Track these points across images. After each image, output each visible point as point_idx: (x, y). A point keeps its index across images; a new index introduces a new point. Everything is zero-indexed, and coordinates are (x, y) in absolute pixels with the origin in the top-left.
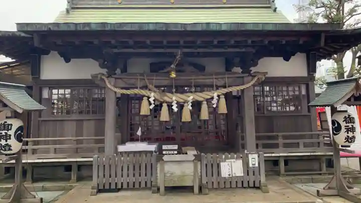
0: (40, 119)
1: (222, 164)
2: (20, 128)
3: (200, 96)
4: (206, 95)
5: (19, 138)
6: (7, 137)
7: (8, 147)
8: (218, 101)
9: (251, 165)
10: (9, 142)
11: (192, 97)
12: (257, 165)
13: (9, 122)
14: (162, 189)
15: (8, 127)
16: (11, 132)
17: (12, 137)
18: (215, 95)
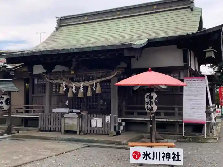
0: (33, 95)
1: (92, 120)
2: (7, 99)
3: (87, 83)
4: (90, 83)
5: (7, 104)
6: (2, 103)
7: (2, 107)
8: (96, 85)
9: (106, 122)
10: (3, 105)
11: (82, 84)
12: (109, 122)
13: (3, 97)
14: (63, 131)
15: (2, 99)
16: (4, 101)
17: (4, 103)
18: (94, 83)
